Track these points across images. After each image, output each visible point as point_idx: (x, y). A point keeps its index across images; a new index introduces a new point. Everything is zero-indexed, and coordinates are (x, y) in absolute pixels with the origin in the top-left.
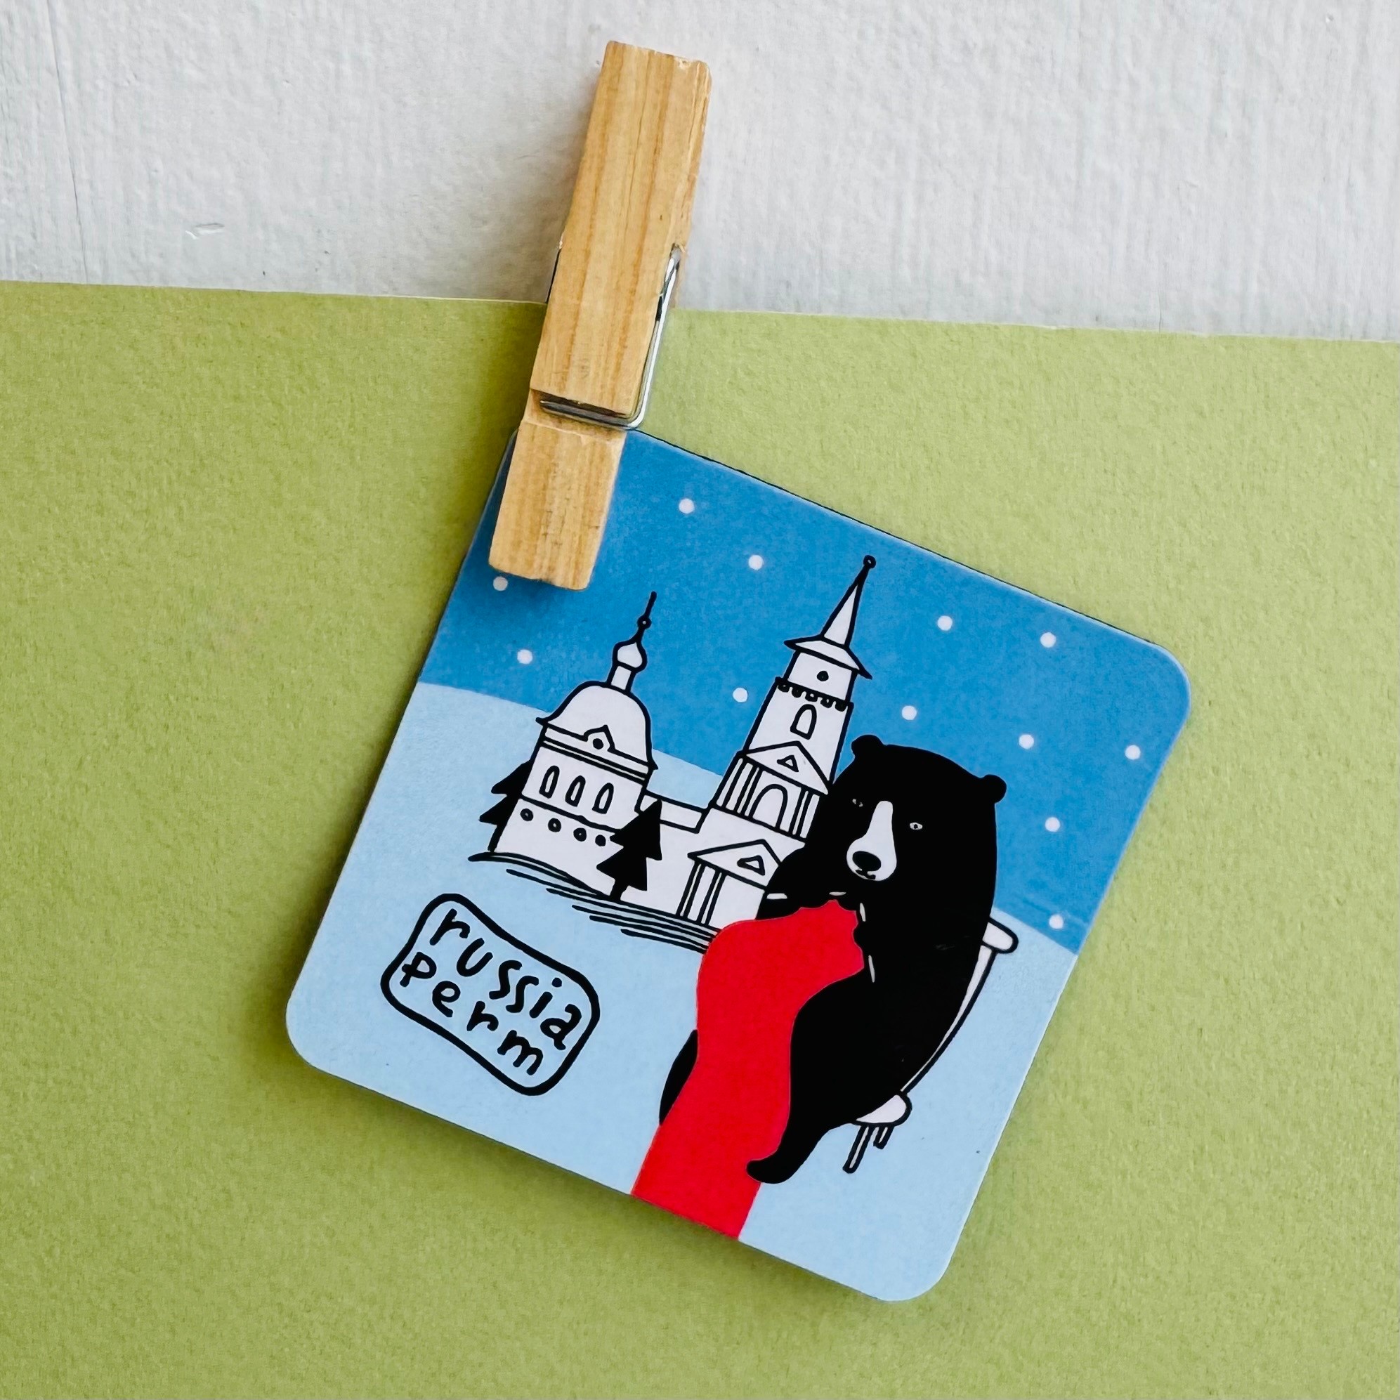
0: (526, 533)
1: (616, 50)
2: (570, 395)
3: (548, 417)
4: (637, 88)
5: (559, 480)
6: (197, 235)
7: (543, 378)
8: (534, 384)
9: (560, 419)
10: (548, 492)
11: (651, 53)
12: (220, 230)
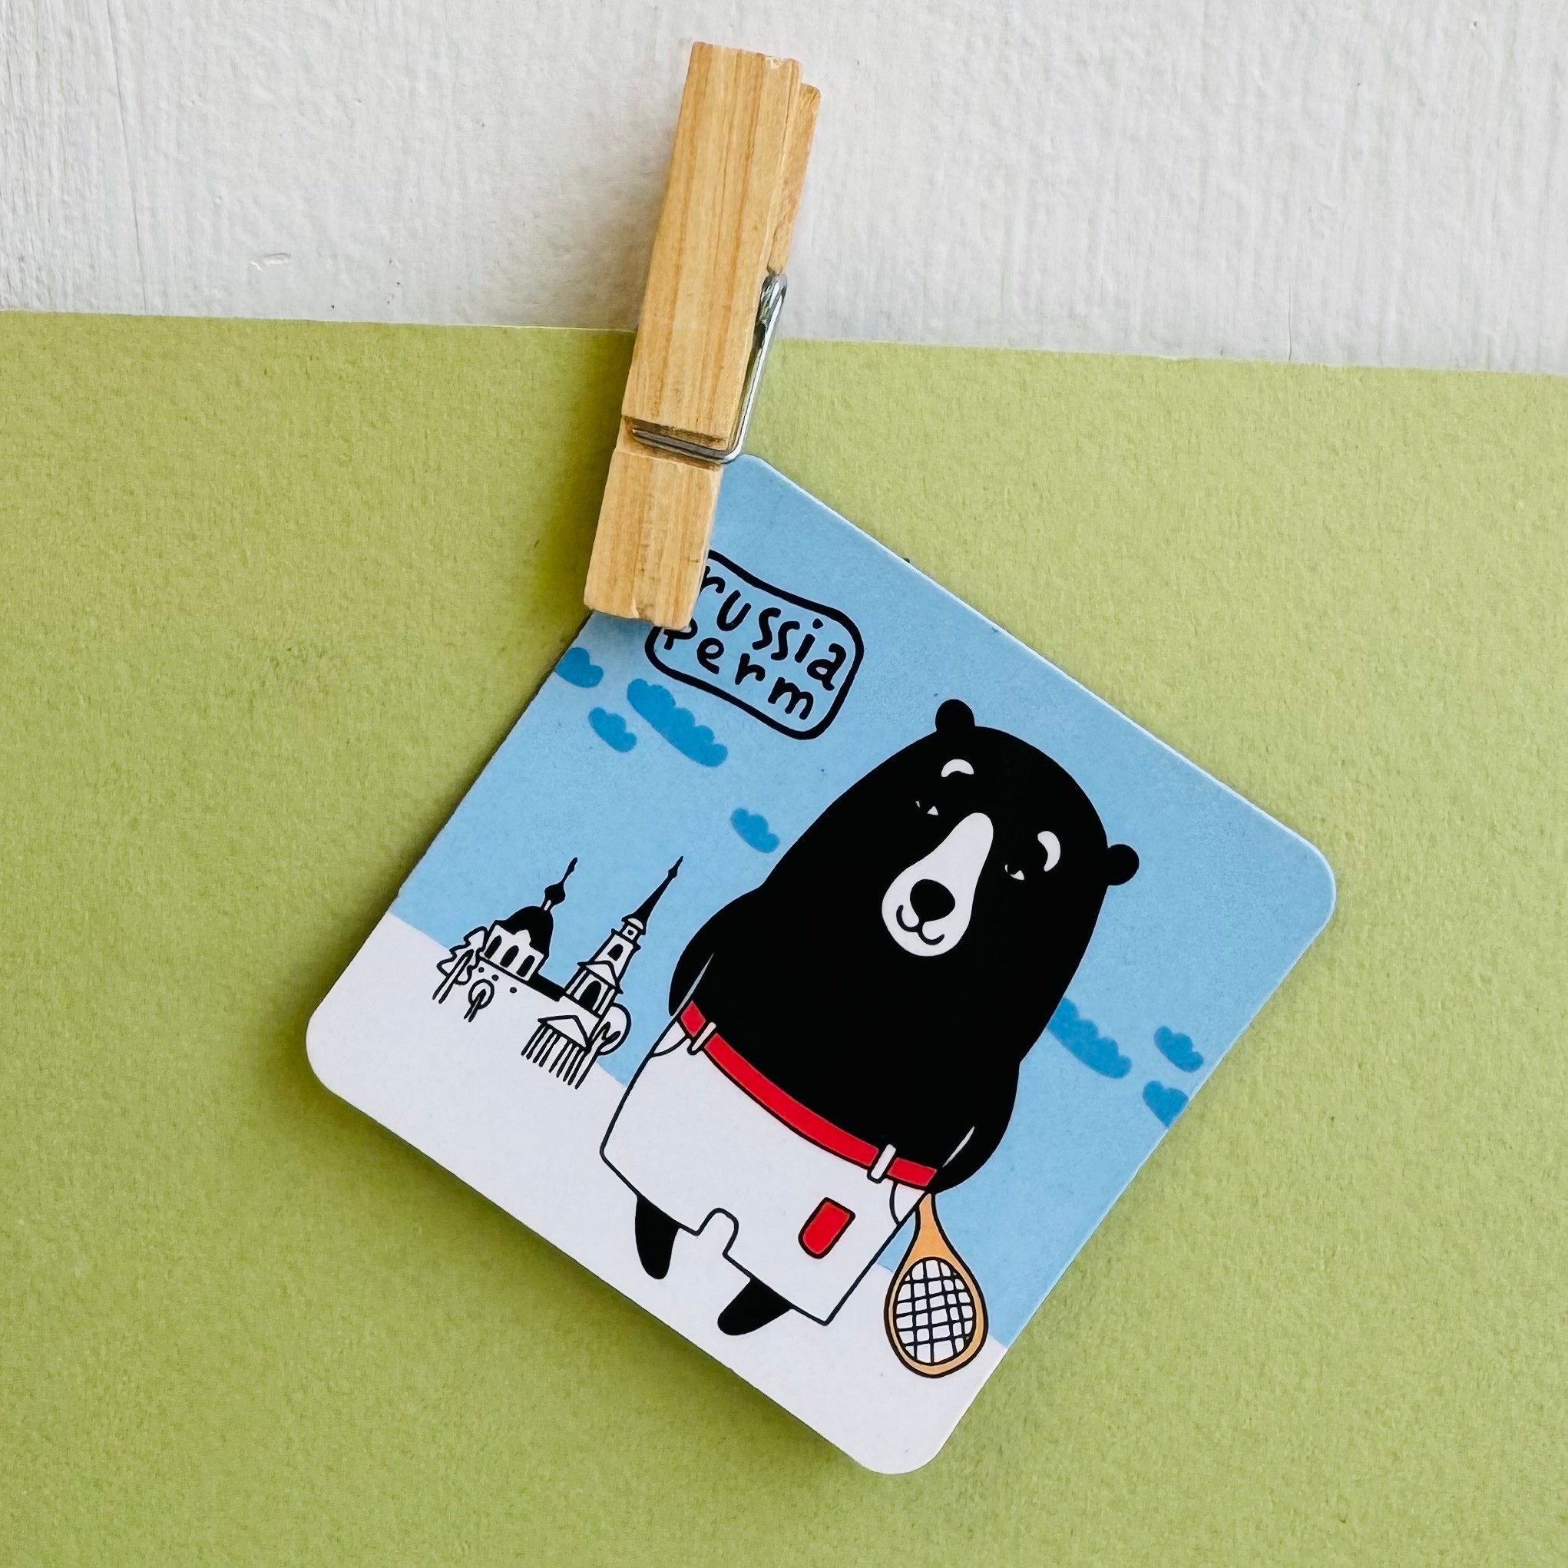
0: (622, 569)
1: (702, 53)
2: (663, 421)
3: (642, 447)
4: (726, 88)
5: (654, 514)
6: (263, 265)
7: (636, 404)
8: (626, 410)
9: (655, 450)
10: (644, 525)
11: (739, 54)
12: (287, 261)
